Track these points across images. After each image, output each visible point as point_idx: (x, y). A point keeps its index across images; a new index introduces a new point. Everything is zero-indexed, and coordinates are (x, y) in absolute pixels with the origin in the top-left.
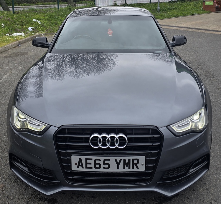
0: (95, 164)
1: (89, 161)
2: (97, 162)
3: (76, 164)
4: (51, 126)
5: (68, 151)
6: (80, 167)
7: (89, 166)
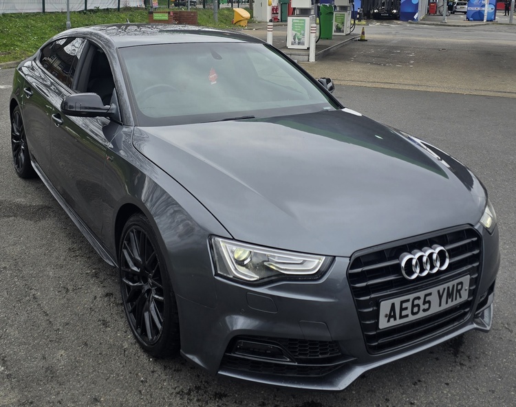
0: (413, 306)
1: (404, 305)
2: (416, 302)
3: (386, 316)
4: (335, 257)
5: (373, 296)
6: (392, 319)
7: (404, 313)
